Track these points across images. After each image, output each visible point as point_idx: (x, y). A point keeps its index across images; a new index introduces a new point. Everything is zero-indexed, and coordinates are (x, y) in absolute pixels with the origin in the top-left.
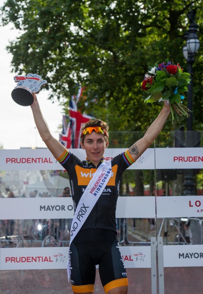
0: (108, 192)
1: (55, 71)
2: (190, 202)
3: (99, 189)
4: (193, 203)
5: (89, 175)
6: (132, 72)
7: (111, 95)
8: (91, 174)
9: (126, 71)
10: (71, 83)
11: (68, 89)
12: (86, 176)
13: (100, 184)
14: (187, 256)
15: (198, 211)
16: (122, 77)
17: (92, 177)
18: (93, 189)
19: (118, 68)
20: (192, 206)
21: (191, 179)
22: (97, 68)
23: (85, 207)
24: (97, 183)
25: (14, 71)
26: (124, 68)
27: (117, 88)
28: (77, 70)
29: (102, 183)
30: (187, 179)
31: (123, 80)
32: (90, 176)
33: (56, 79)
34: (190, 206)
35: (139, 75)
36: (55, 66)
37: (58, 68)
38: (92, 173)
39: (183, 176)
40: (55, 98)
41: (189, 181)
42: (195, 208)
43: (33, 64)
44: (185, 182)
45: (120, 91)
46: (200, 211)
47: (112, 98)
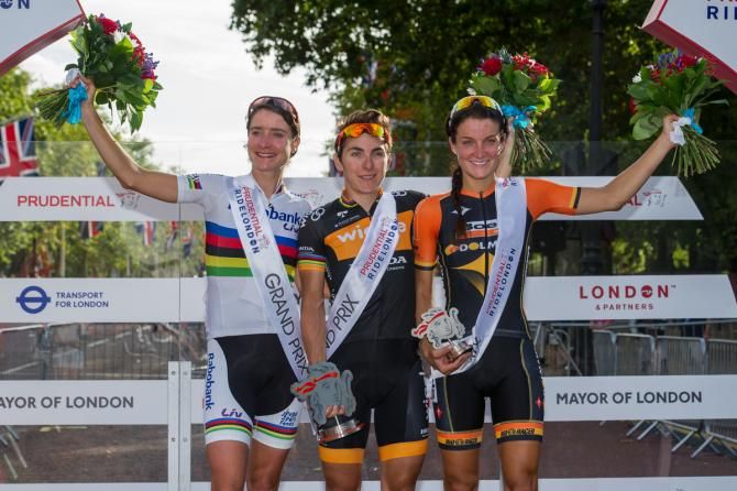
0: (402, 264)
1: (319, 25)
2: (581, 289)
3: (378, 266)
4: (587, 292)
5: (357, 234)
6: (478, 29)
7: (435, 76)
8: (360, 231)
9: (466, 26)
10: (353, 50)
11: (345, 64)
12: (352, 237)
13: (379, 254)
14: (574, 399)
15: (598, 308)
16: (456, 39)
17: (364, 236)
18: (367, 265)
19: (449, 21)
20: (586, 297)
21: (597, 251)
22: (407, 18)
23: (351, 303)
24: (375, 252)
25: (235, 25)
26: (461, 21)
27: (447, 62)
28: (365, 24)
29: (385, 251)
30: (588, 250)
31: (459, 45)
32: (361, 236)
33: (321, 41)
34: (582, 297)
35: (493, 35)
36: (320, 15)
37: (325, 19)
38: (363, 228)
39: (581, 245)
40: (320, 83)
41: (592, 255)
42: (592, 302)
43: (273, 10)
44: (585, 255)
45: (454, 68)
46: (601, 307)
47: (437, 84)
